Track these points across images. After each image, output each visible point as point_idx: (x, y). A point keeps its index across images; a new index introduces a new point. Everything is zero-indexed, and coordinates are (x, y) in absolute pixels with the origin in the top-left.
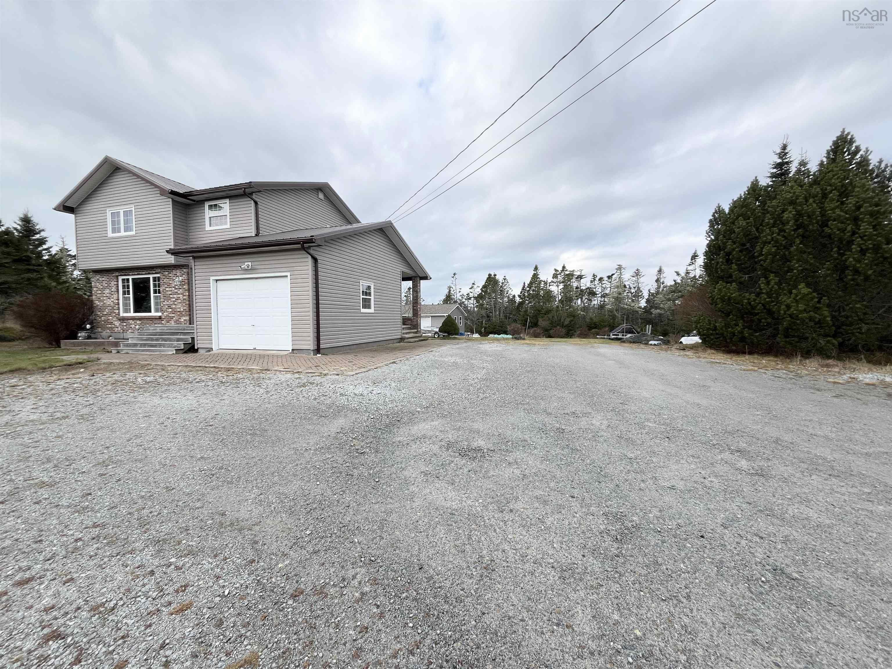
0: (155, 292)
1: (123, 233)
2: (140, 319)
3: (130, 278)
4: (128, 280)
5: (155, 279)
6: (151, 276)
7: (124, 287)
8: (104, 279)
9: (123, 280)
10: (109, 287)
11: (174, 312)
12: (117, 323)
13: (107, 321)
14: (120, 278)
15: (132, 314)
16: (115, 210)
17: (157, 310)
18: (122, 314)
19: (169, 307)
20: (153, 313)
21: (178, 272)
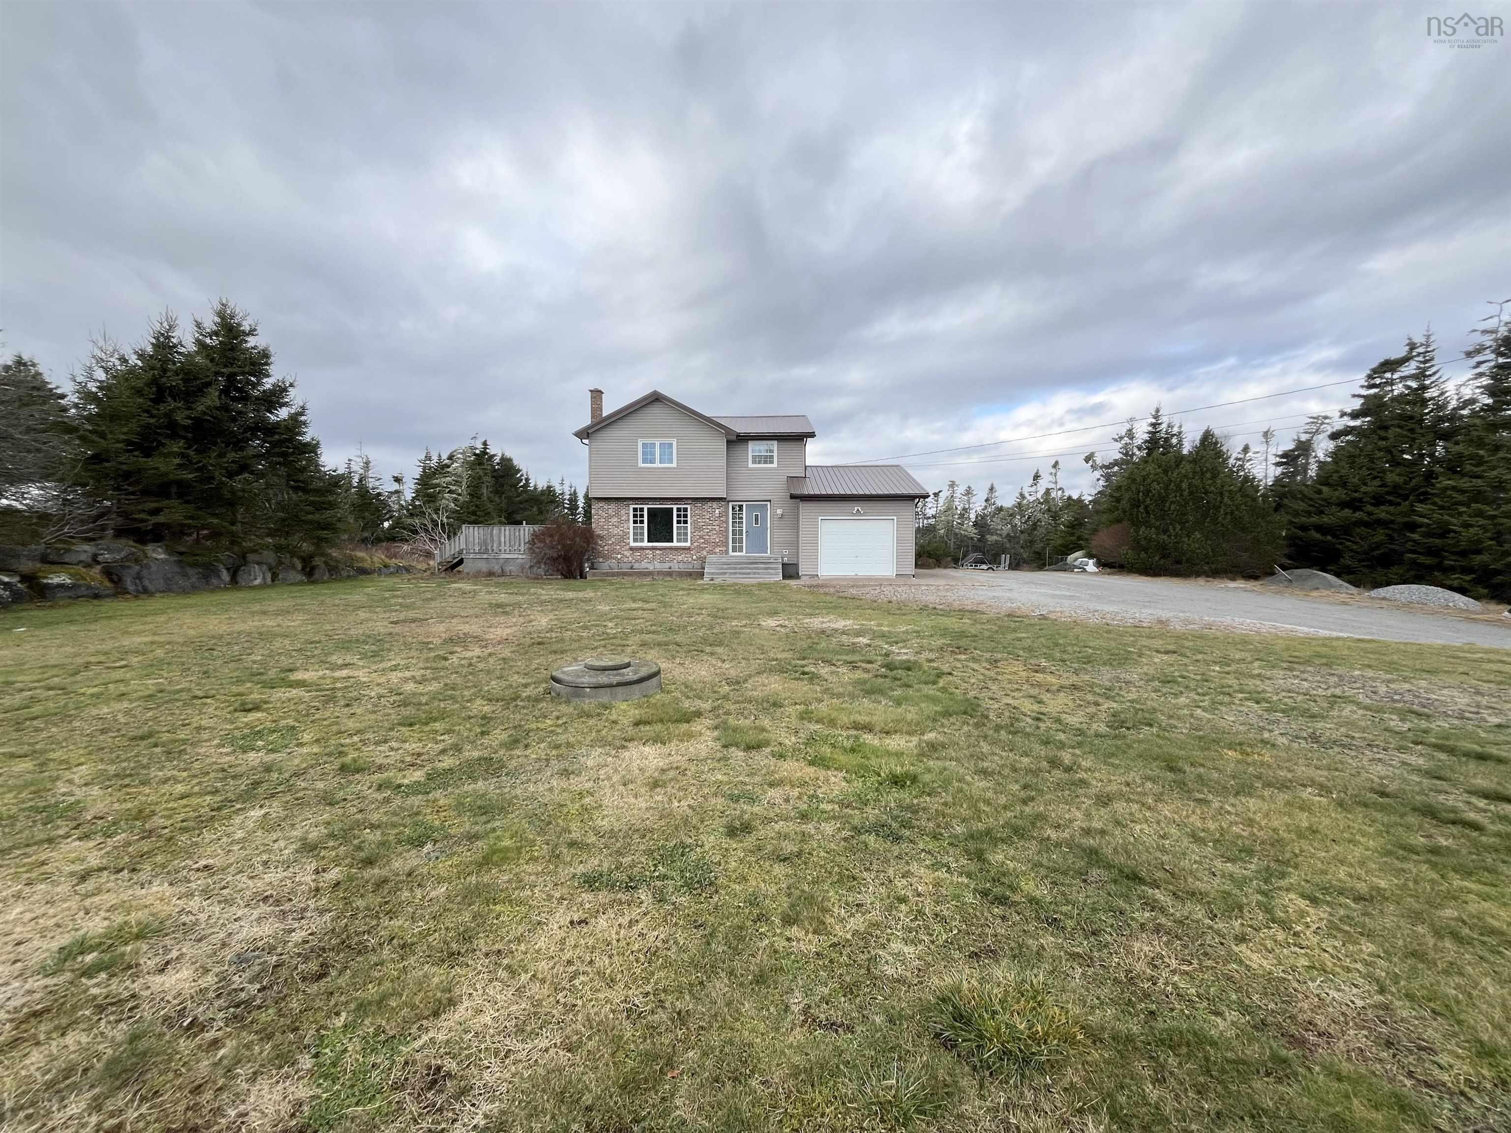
0: (679, 522)
1: (657, 465)
2: (660, 549)
3: (646, 507)
4: (642, 510)
5: (679, 510)
6: (675, 507)
7: (635, 516)
8: (612, 508)
9: (635, 510)
10: (617, 514)
11: (706, 542)
12: (628, 553)
13: (614, 551)
14: (632, 507)
15: (646, 544)
16: (648, 441)
17: (679, 541)
18: (632, 544)
19: (701, 537)
20: (675, 544)
21: (715, 505)
